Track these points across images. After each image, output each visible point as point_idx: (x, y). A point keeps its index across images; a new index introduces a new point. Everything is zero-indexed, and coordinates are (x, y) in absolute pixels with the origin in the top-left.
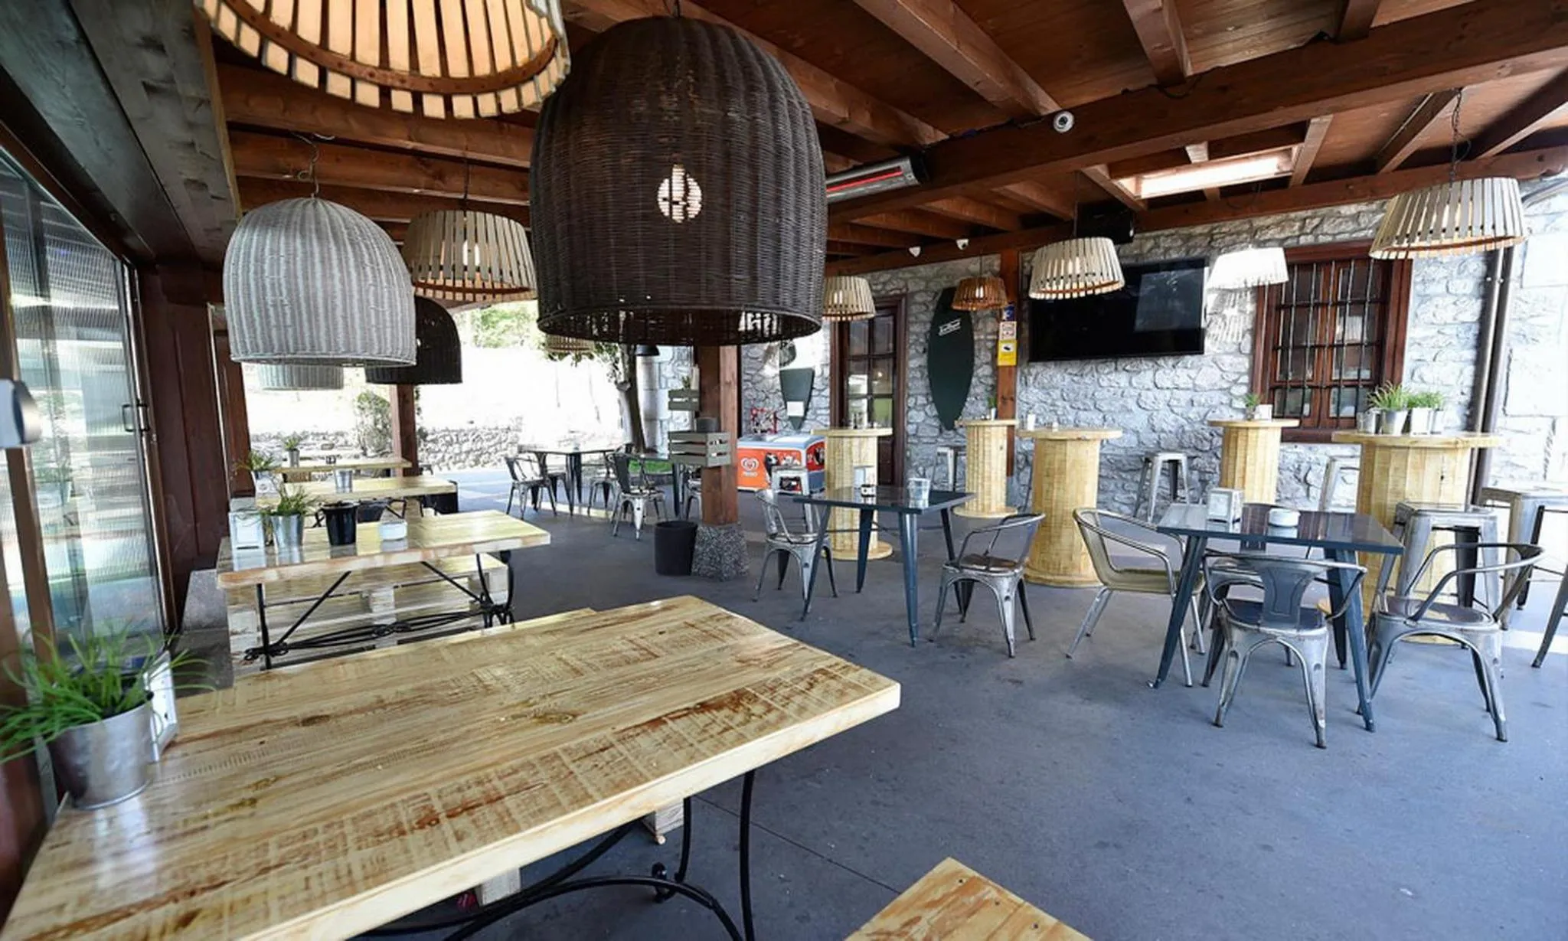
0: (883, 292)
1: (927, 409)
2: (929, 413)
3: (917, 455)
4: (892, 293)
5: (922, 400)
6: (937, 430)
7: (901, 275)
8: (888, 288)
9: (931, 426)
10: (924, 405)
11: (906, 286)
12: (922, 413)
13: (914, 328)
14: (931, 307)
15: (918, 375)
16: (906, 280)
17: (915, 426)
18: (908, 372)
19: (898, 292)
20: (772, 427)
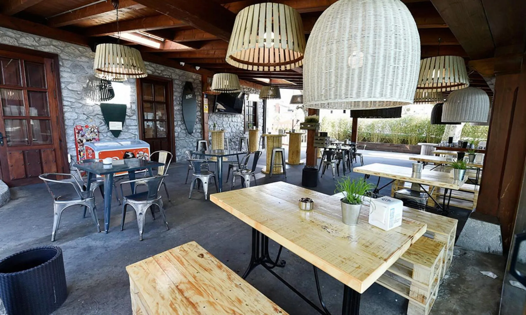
0: (161, 75)
1: (181, 126)
2: (182, 128)
3: (179, 144)
4: (166, 76)
5: (179, 123)
6: (185, 135)
7: (169, 70)
8: (164, 73)
9: (183, 133)
10: (180, 125)
11: (171, 75)
12: (180, 128)
13: (175, 94)
14: (181, 87)
15: (178, 113)
16: (171, 73)
17: (177, 133)
18: (174, 111)
19: (168, 77)
20: (96, 137)
